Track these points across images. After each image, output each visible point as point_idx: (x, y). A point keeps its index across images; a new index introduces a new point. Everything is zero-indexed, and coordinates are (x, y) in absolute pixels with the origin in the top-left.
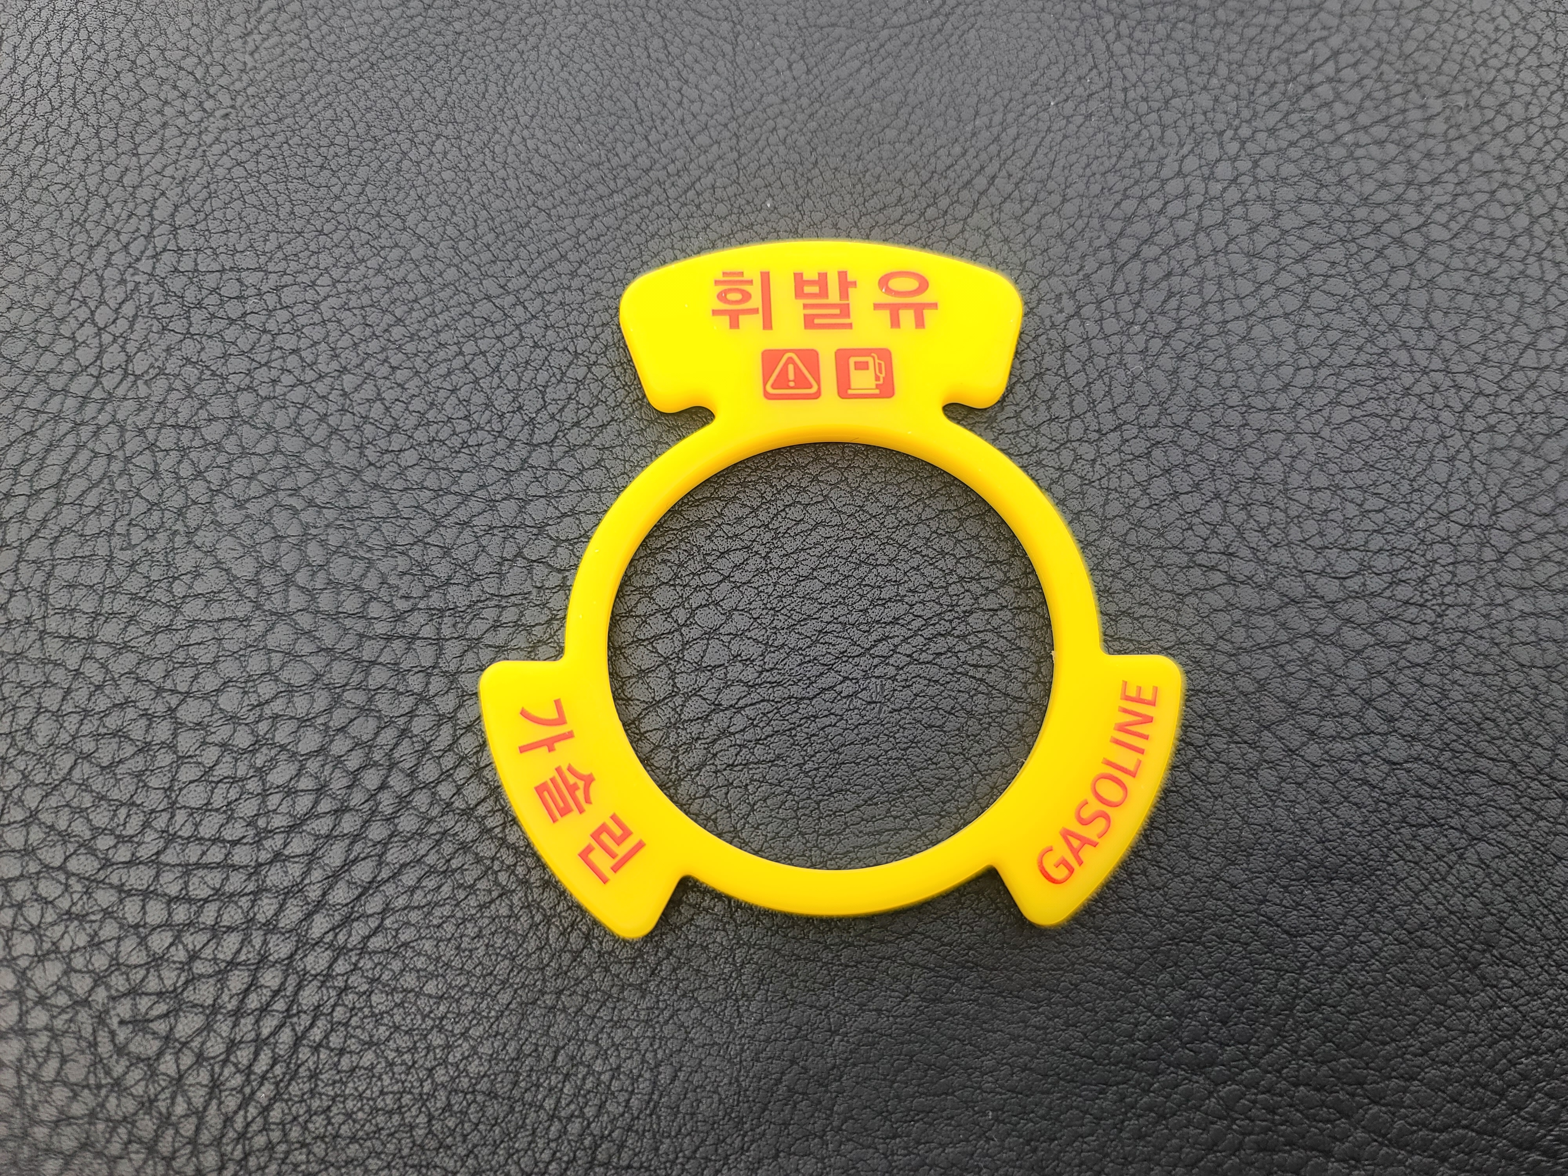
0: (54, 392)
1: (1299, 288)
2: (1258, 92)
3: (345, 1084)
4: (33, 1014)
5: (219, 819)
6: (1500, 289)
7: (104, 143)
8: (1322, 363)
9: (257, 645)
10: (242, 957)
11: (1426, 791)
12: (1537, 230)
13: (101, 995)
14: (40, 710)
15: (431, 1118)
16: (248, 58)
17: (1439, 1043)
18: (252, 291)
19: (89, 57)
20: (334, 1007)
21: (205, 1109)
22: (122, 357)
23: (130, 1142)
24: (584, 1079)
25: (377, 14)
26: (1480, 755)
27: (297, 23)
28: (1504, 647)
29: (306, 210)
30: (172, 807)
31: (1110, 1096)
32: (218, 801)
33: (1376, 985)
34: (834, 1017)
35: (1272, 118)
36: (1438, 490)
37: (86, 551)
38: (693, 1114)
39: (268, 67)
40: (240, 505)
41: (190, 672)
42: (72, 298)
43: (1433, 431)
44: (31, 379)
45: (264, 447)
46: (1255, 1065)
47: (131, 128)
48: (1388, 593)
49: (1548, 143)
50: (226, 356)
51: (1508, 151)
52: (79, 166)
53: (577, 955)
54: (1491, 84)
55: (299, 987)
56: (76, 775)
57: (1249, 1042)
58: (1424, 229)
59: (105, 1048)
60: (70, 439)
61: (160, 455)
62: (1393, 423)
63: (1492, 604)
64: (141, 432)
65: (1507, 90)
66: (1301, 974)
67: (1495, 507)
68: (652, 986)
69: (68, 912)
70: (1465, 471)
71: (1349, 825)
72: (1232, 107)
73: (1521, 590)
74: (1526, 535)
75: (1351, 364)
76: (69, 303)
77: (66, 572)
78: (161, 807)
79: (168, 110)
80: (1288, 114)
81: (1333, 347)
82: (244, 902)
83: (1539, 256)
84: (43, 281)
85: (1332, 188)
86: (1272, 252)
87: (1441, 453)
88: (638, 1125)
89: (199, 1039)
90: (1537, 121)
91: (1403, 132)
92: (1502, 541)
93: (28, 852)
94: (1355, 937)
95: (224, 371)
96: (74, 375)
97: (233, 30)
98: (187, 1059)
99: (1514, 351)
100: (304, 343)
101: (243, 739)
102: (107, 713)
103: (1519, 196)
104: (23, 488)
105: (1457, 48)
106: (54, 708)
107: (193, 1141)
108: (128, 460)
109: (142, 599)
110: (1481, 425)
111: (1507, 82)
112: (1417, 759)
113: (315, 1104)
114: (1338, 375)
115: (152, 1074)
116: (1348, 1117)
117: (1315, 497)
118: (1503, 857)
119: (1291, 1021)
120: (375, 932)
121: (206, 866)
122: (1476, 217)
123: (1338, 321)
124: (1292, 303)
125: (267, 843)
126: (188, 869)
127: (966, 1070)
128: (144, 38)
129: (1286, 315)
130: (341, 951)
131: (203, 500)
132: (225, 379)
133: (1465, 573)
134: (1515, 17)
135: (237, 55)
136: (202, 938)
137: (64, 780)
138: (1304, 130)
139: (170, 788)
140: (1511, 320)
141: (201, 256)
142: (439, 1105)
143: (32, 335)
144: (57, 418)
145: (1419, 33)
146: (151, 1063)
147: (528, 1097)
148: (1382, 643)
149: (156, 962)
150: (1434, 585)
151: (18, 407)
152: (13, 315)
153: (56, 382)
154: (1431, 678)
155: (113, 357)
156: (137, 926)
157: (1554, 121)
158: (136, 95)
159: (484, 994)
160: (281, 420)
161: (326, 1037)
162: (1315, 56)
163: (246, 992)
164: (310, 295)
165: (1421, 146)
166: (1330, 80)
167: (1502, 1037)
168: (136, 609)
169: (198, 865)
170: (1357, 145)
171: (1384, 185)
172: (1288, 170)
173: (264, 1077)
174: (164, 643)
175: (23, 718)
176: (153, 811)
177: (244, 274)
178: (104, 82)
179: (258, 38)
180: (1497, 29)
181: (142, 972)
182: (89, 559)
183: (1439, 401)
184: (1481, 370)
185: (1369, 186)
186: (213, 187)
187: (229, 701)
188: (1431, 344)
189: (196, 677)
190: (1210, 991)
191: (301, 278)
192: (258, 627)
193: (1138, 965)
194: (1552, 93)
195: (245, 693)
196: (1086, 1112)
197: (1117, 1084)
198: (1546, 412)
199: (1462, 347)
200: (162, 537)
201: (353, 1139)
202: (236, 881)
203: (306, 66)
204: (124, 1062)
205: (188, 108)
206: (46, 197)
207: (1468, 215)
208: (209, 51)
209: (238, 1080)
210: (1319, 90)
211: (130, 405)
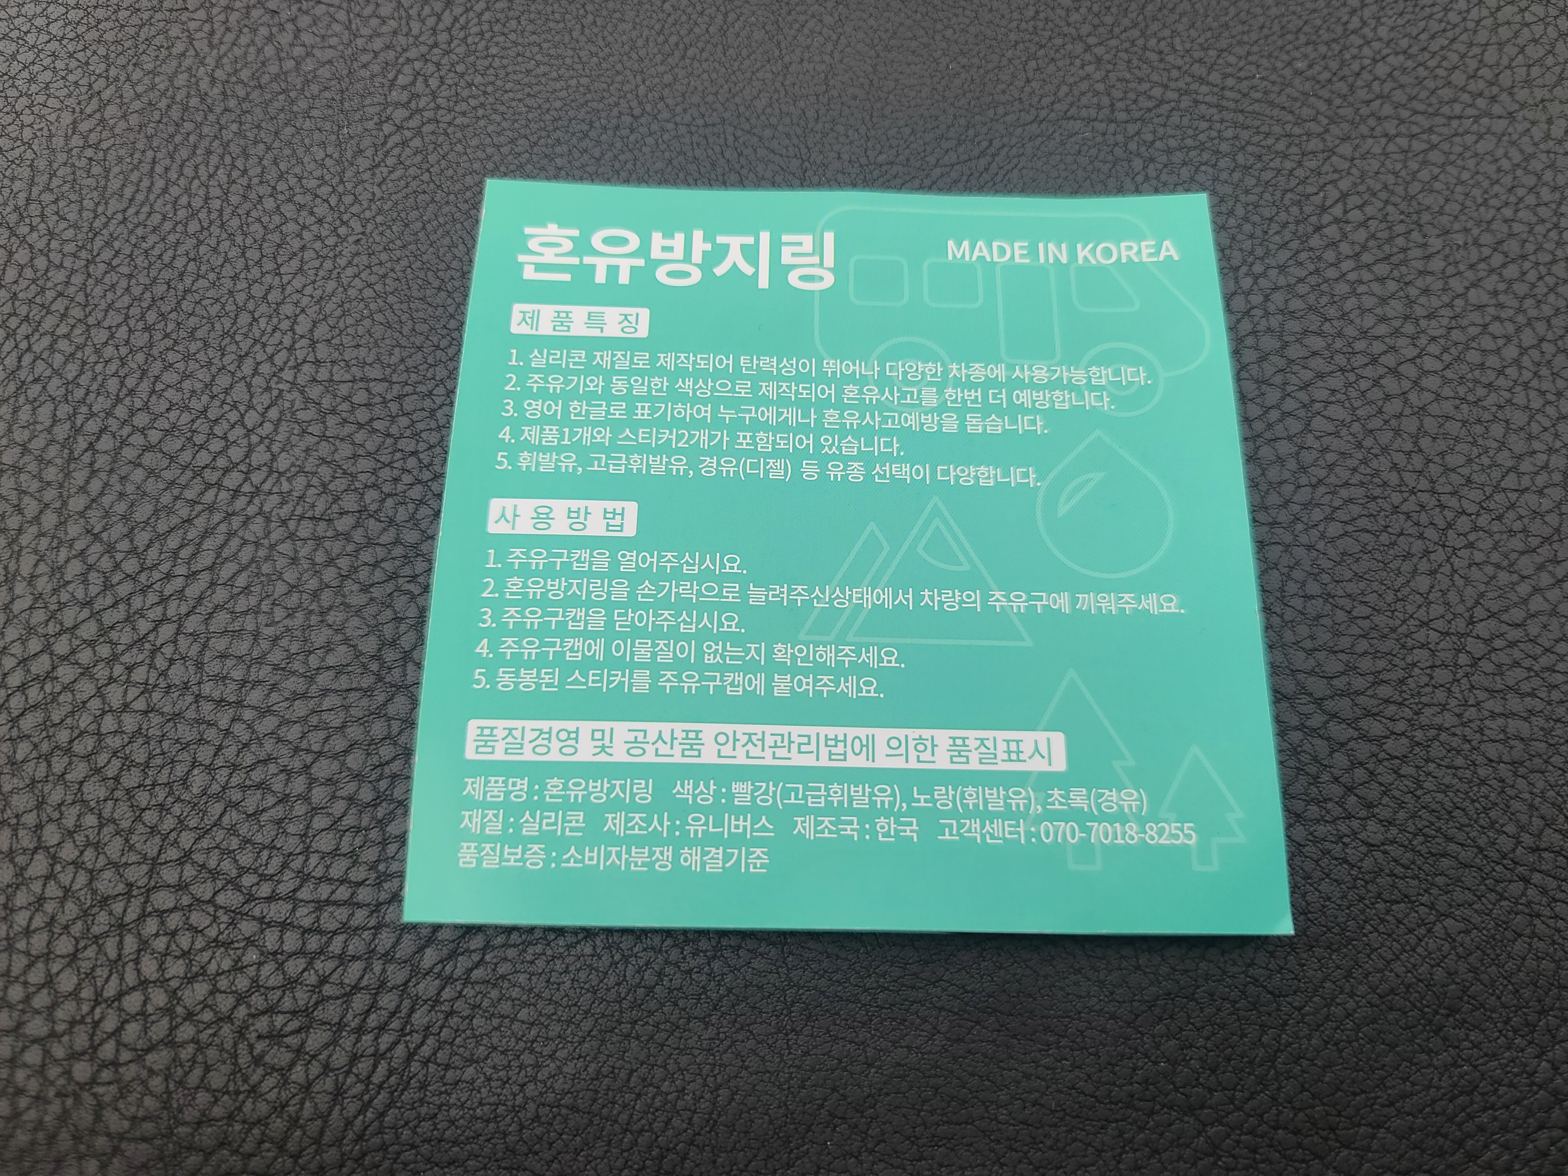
0: (209, 486)
1: (1302, 413)
2: (1271, 232)
3: (449, 1094)
4: (182, 1029)
5: (344, 863)
6: (1486, 416)
7: (250, 263)
8: (1320, 481)
9: (379, 713)
10: (364, 983)
11: (1399, 870)
12: (1526, 361)
13: (242, 1012)
14: (194, 764)
15: (522, 1127)
16: (376, 190)
17: (1404, 1096)
18: (378, 399)
19: (234, 182)
20: (441, 1028)
21: (329, 1114)
22: (268, 456)
23: (263, 1142)
24: (653, 1098)
25: (490, 150)
26: (1449, 839)
27: (419, 158)
28: (1474, 743)
29: (424, 328)
30: (307, 851)
31: (1110, 1131)
32: (345, 848)
33: (1350, 1042)
34: (870, 1052)
35: (1283, 256)
36: (1419, 600)
37: (236, 626)
38: (746, 1132)
39: (394, 197)
40: (365, 589)
41: (322, 734)
42: (224, 402)
43: (1418, 546)
44: (189, 474)
45: (385, 539)
46: (1239, 1109)
47: (273, 250)
48: (1370, 692)
49: (1540, 278)
50: (355, 457)
51: (1502, 287)
52: (228, 283)
53: (650, 989)
54: (1489, 223)
55: (412, 1010)
56: (226, 820)
57: (1234, 1089)
58: (1418, 361)
59: (244, 1059)
60: (223, 528)
61: (299, 543)
62: (1381, 538)
63: (1465, 704)
64: (284, 522)
65: (1505, 229)
66: (1283, 1031)
67: (1472, 617)
68: (714, 1019)
69: (215, 940)
70: (1445, 583)
71: (1329, 899)
72: (1247, 245)
73: (1492, 692)
74: (1498, 643)
75: (1346, 484)
76: (221, 406)
77: (219, 644)
78: (298, 851)
79: (306, 235)
80: (1297, 252)
81: (1331, 467)
82: (366, 935)
83: (1526, 385)
84: (199, 386)
85: (1335, 322)
86: (1278, 379)
87: (1424, 566)
88: (699, 1140)
89: (326, 1053)
90: (1532, 258)
91: (1403, 269)
92: (1476, 647)
93: (181, 887)
94: (1332, 999)
95: (353, 470)
96: (226, 471)
97: (363, 163)
98: (315, 1069)
99: (1496, 474)
100: (422, 446)
101: (366, 794)
102: (252, 767)
103: (1510, 328)
104: (181, 570)
105: (1459, 189)
106: (207, 762)
107: (317, 1141)
108: (272, 547)
109: (283, 669)
110: (1460, 542)
111: (1506, 221)
112: (1393, 842)
113: (424, 1110)
114: (1333, 493)
115: (285, 1082)
116: (1321, 1158)
117: (1309, 604)
118: (1467, 932)
119: (1272, 1072)
120: (477, 966)
121: (336, 903)
122: (1468, 348)
123: (1335, 443)
124: (1296, 427)
125: (386, 886)
126: (320, 905)
127: (983, 1103)
128: (283, 166)
129: (1290, 438)
130: (449, 980)
131: (334, 583)
132: (354, 476)
133: (1442, 676)
134: (1517, 157)
135: (366, 185)
136: (330, 965)
137: (215, 825)
138: (1312, 267)
139: (305, 835)
140: (1495, 445)
141: (336, 368)
142: (529, 1115)
143: (189, 435)
144: (211, 508)
145: (1424, 175)
146: (284, 1072)
147: (605, 1111)
148: (1364, 737)
149: (291, 984)
150: (1413, 686)
151: (177, 498)
152: (173, 415)
153: (211, 476)
154: (1406, 770)
155: (260, 456)
156: (275, 953)
157: (1548, 258)
158: (277, 219)
159: (569, 1022)
160: (402, 515)
161: (435, 1054)
162: (1325, 198)
163: (368, 1012)
164: (427, 403)
165: (1419, 283)
166: (1337, 221)
167: (1462, 1093)
168: (277, 678)
169: (328, 902)
170: (1361, 282)
171: (1383, 319)
172: (1296, 304)
173: (380, 1087)
174: (300, 708)
175: (180, 770)
176: (290, 854)
177: (372, 384)
178: (247, 206)
179: (385, 170)
180: (1499, 170)
181: (279, 993)
182: (238, 634)
183: (1424, 518)
184: (1465, 491)
185: (1369, 321)
186: (346, 306)
187: (354, 761)
188: (1419, 467)
189: (327, 739)
190: (1201, 1042)
191: (421, 388)
192: (381, 698)
193: (1137, 1016)
194: (1549, 231)
195: (368, 754)
196: (1089, 1144)
197: (1117, 1121)
198: (1524, 530)
199: (1447, 470)
200: (300, 616)
201: (455, 1143)
202: (360, 917)
203: (427, 197)
204: (260, 1071)
205: (324, 233)
206: (199, 310)
207: (1460, 347)
208: (342, 181)
209: (360, 1087)
210: (1326, 231)
211: (275, 499)
